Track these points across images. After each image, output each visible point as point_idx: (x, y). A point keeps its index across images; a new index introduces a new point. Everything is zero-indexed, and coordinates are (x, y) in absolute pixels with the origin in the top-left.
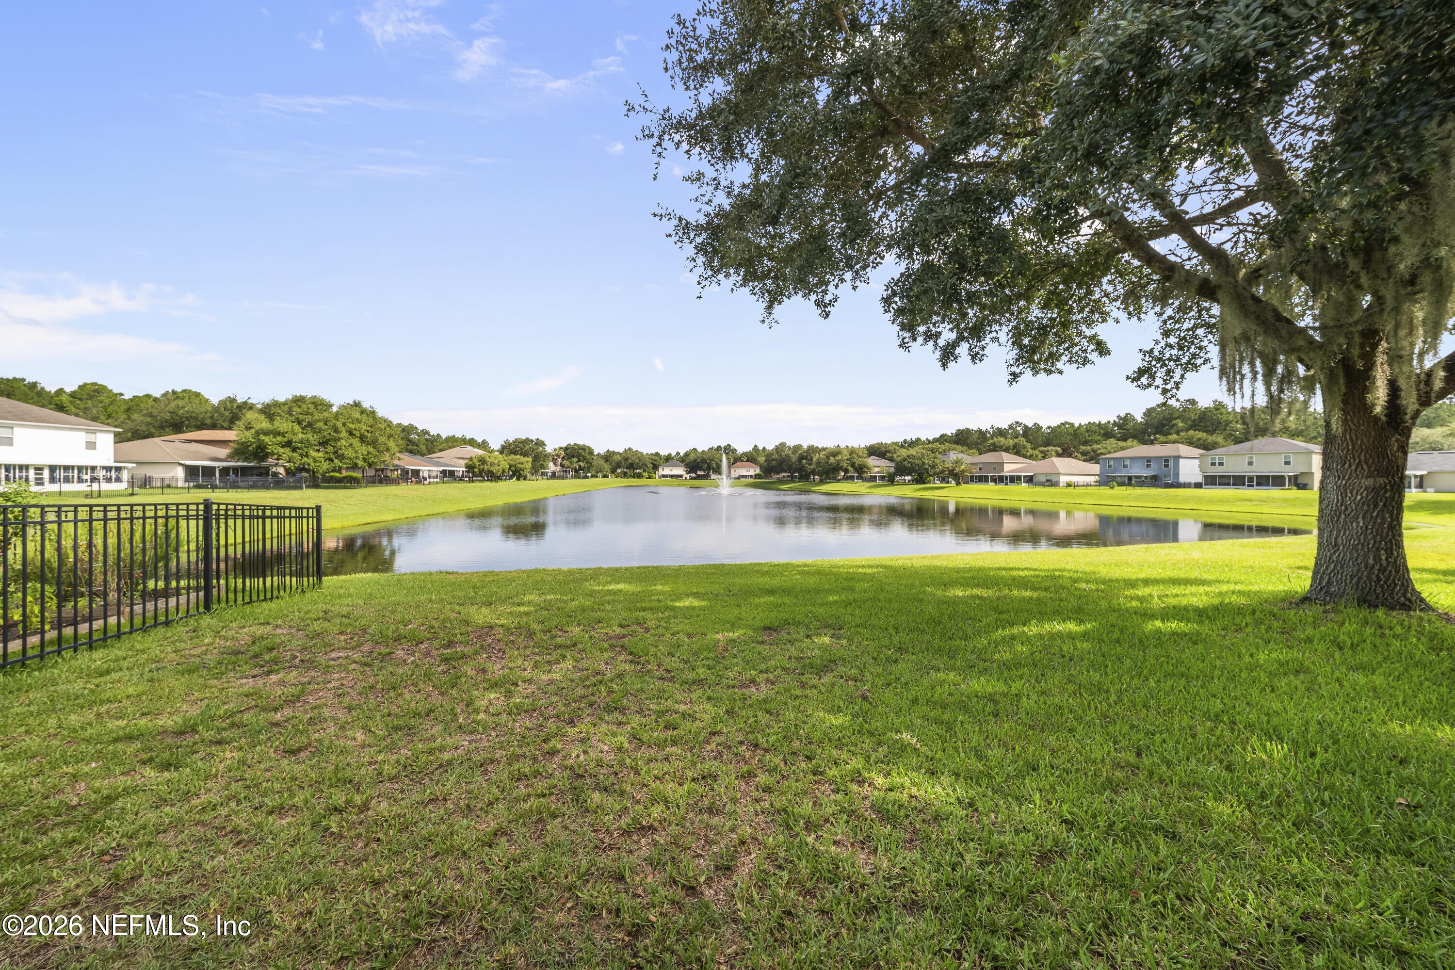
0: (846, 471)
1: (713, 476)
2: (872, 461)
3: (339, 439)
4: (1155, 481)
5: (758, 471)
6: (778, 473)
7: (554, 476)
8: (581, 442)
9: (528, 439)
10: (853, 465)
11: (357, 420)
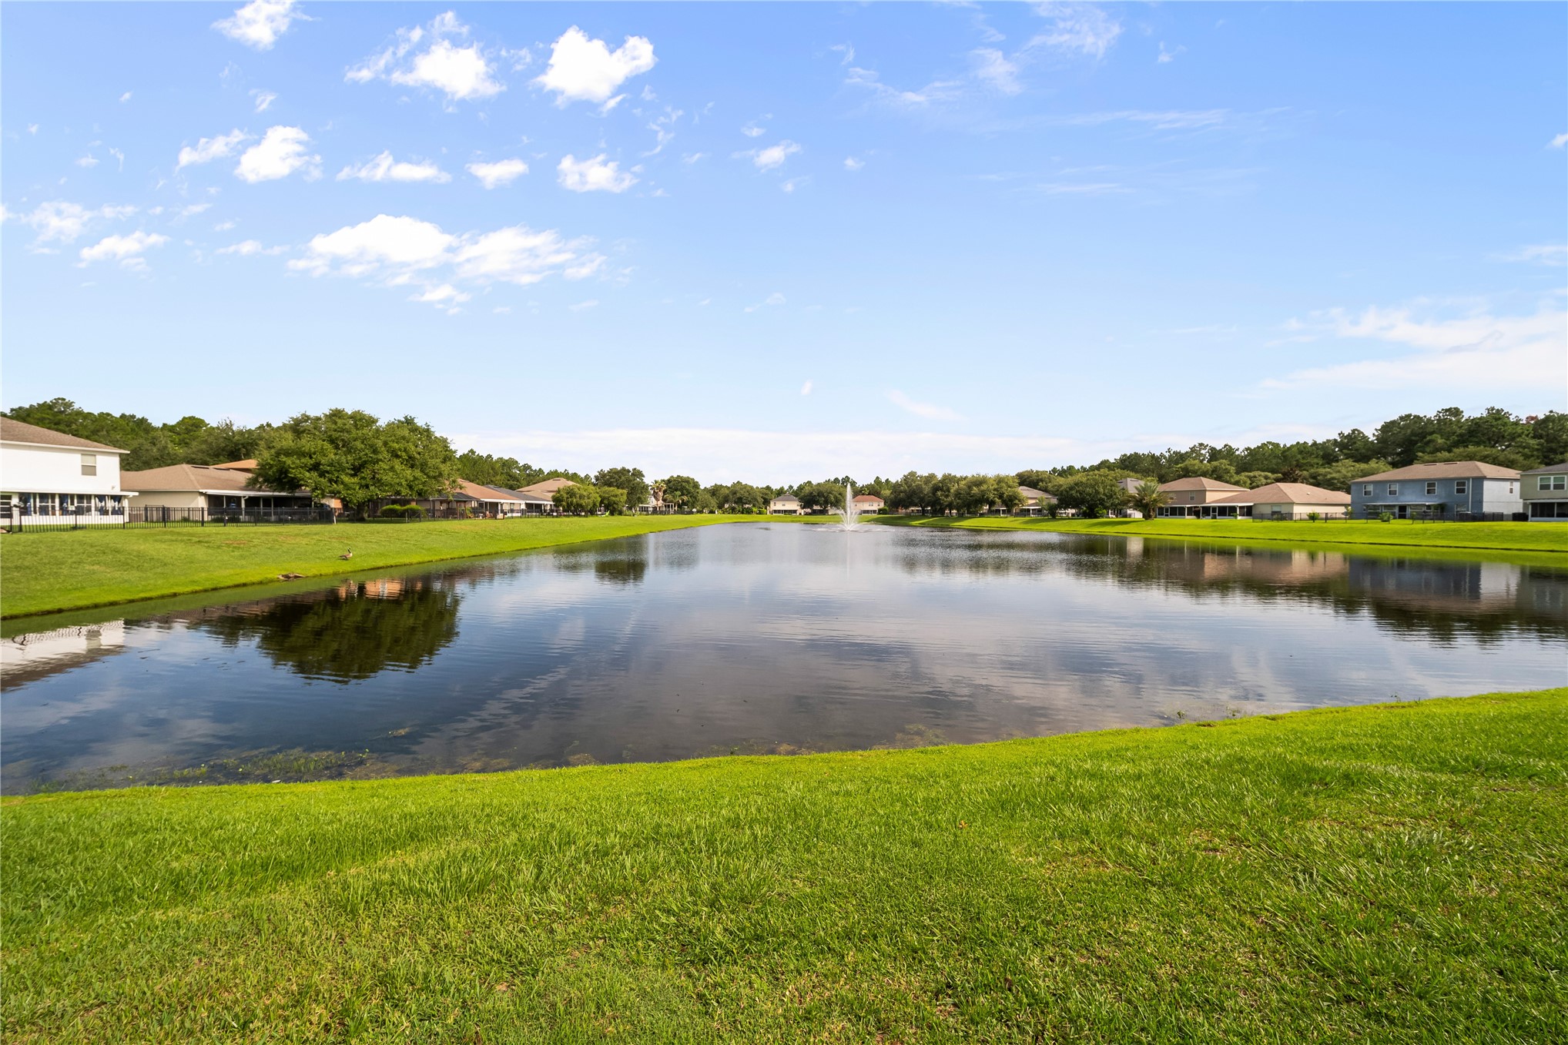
0: (992, 503)
1: (831, 511)
2: (1024, 492)
3: (378, 461)
4: (1441, 512)
5: (882, 505)
6: (907, 507)
7: (655, 511)
8: (684, 474)
9: (624, 469)
10: (1001, 496)
11: (404, 438)
